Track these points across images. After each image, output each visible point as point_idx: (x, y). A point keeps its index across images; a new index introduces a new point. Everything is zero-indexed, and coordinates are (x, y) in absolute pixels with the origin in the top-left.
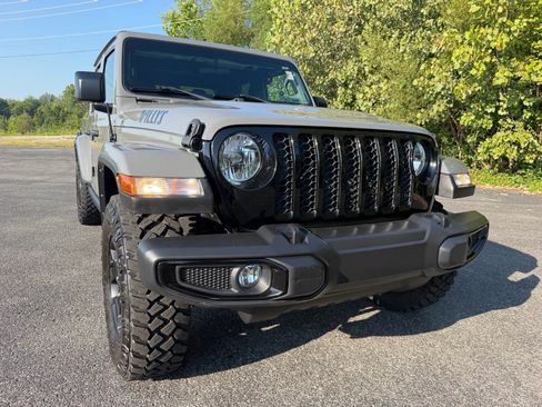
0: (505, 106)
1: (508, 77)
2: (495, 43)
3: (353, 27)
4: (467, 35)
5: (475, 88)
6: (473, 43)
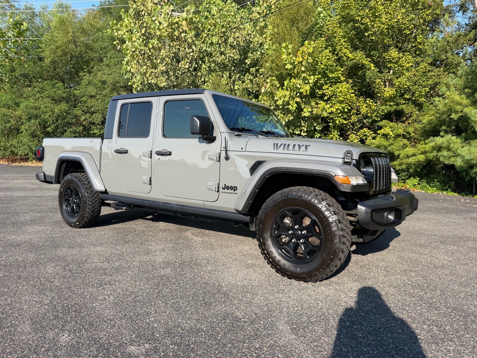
0: (305, 130)
2: (303, 90)
3: (193, 66)
4: (286, 83)
5: (289, 117)
6: (289, 89)
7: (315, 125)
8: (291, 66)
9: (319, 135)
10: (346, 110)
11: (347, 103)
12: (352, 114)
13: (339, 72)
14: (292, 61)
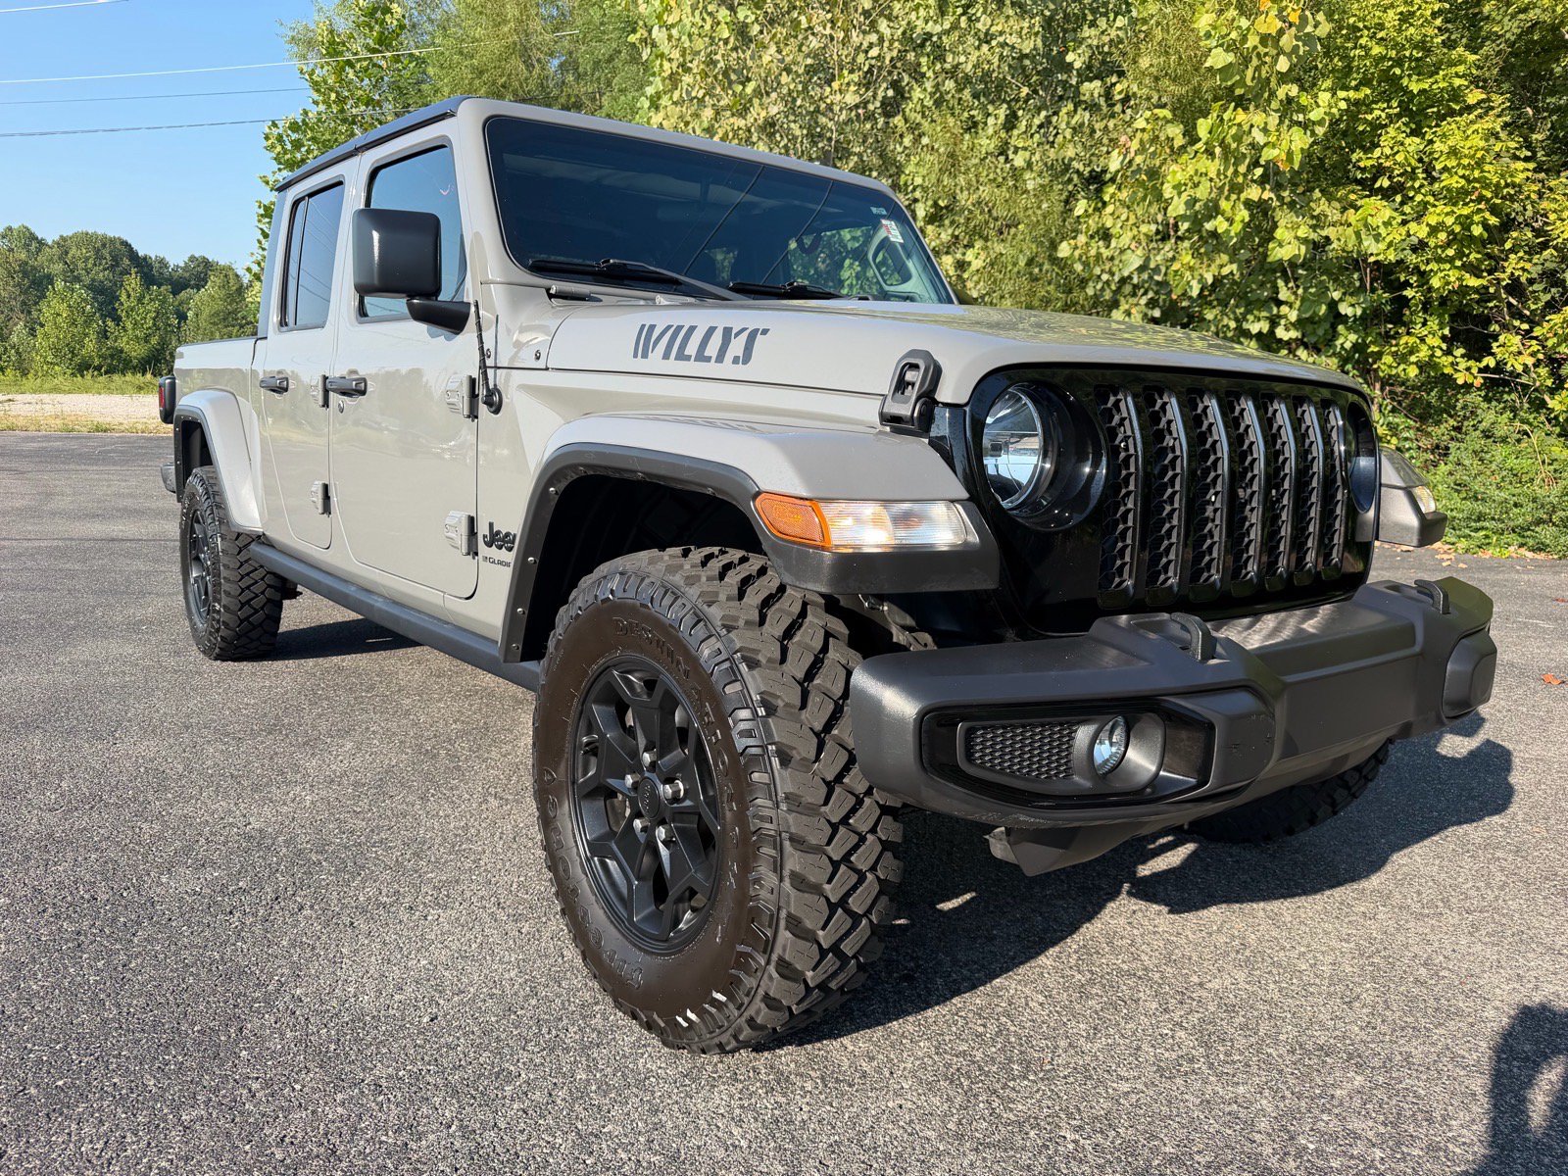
0: (1293, 316)
1: (1305, 241)
2: (1276, 152)
3: (880, 94)
4: (1203, 127)
5: (1221, 266)
6: (1218, 150)
7: (1336, 295)
8: (1230, 58)
9: (1353, 337)
10: (1477, 230)
11: (1481, 199)
12: (1508, 245)
13: (1453, 70)
14: (1234, 35)
